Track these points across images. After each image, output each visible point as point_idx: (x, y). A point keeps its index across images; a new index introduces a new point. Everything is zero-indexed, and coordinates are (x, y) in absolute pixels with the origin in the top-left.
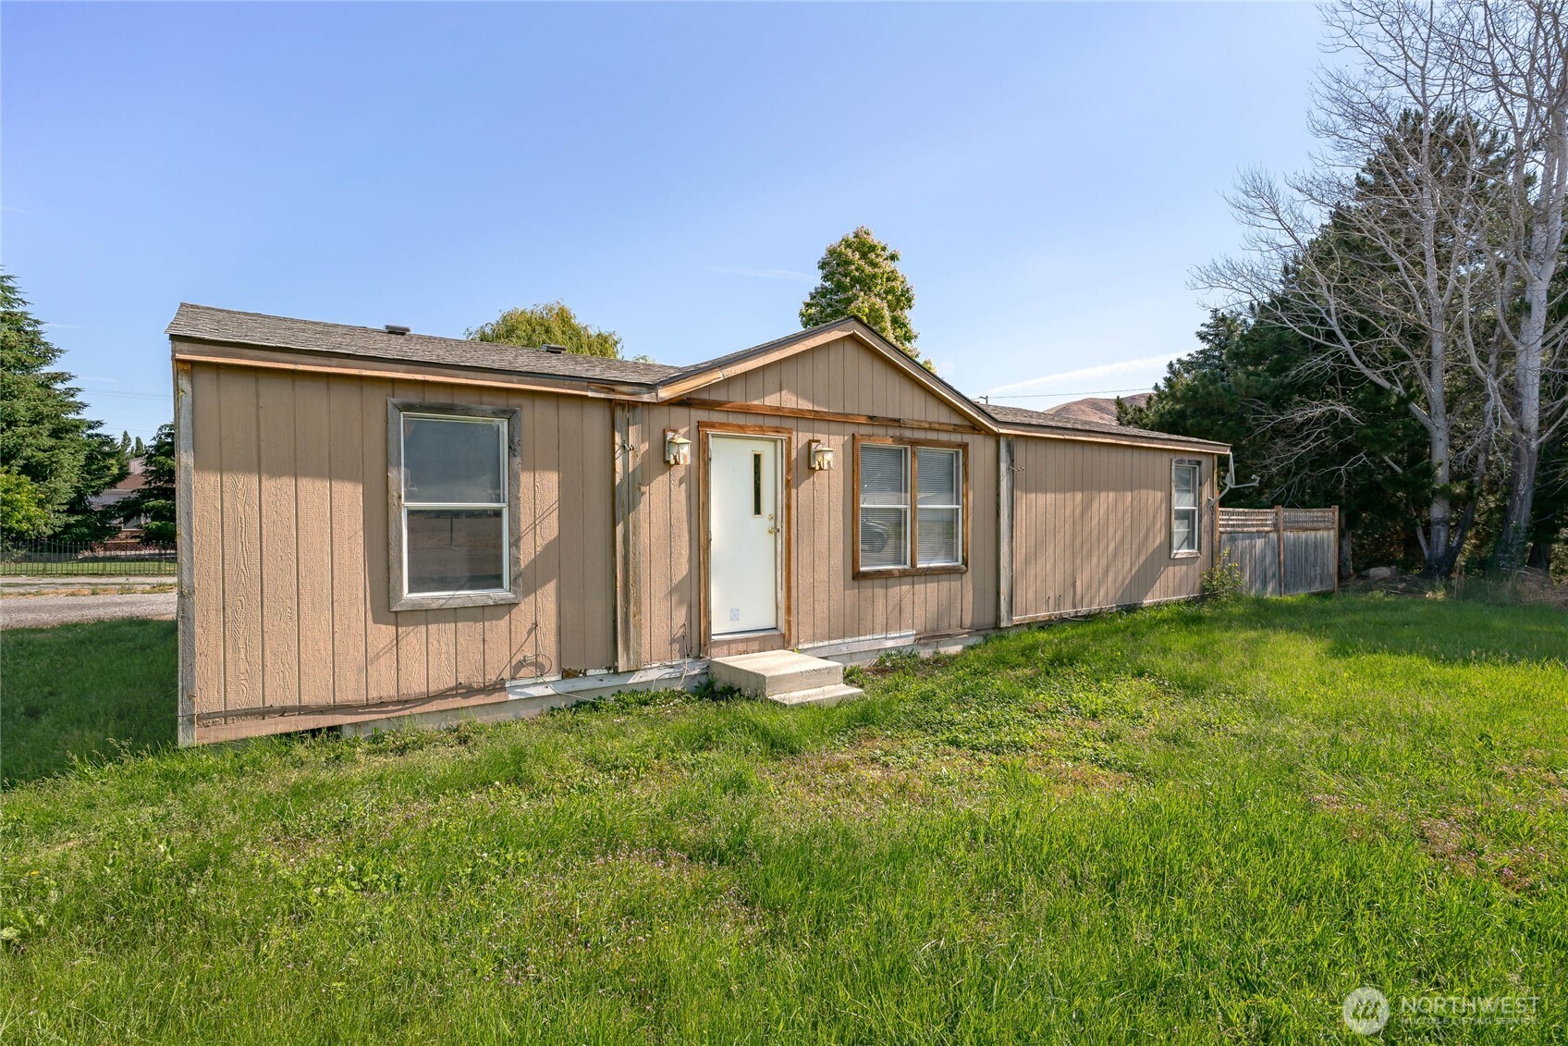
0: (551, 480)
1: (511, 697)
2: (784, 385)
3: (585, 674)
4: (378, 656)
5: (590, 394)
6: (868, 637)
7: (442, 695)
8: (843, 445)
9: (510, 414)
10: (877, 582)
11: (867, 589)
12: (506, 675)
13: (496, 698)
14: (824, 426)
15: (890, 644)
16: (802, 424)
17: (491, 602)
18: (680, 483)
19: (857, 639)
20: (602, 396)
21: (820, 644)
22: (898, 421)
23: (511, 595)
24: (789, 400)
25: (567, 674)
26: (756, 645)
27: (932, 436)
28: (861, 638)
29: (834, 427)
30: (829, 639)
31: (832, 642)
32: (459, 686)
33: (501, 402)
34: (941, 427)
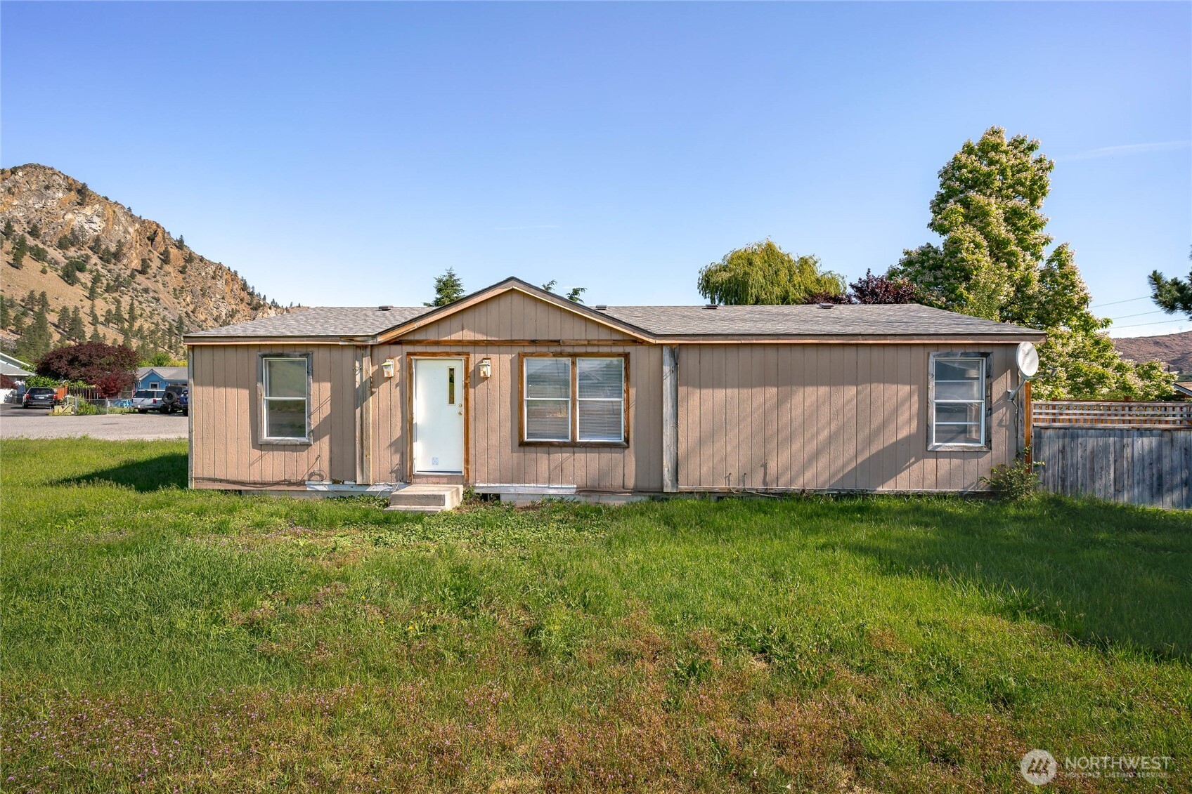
0: (326, 387)
1: (308, 489)
2: (465, 326)
3: (343, 483)
4: (253, 463)
5: (340, 343)
6: (532, 485)
7: (278, 483)
8: (511, 360)
9: (307, 355)
10: (539, 449)
11: (531, 454)
12: (306, 478)
13: (301, 488)
14: (495, 349)
15: (551, 492)
16: (478, 348)
17: (298, 443)
18: (396, 387)
19: (523, 485)
20: (347, 343)
21: (493, 485)
22: (558, 341)
23: (307, 441)
24: (469, 335)
25: (335, 482)
26: (445, 480)
27: (590, 349)
28: (526, 485)
29: (502, 349)
30: (500, 483)
31: (502, 485)
32: (285, 480)
33: (304, 351)
34: (600, 343)
